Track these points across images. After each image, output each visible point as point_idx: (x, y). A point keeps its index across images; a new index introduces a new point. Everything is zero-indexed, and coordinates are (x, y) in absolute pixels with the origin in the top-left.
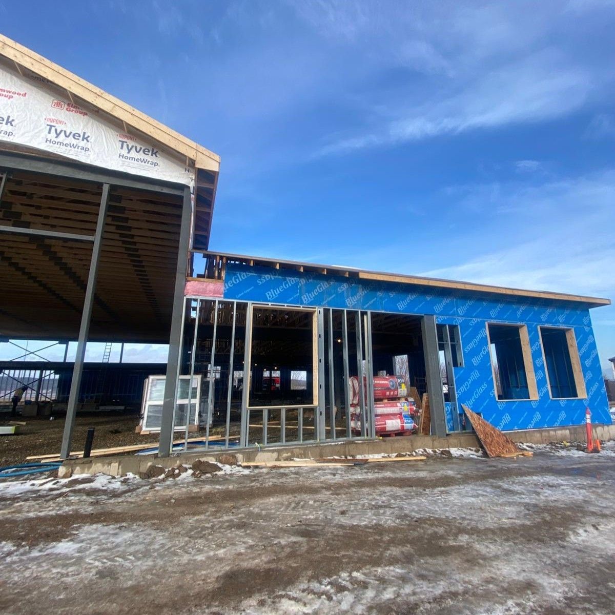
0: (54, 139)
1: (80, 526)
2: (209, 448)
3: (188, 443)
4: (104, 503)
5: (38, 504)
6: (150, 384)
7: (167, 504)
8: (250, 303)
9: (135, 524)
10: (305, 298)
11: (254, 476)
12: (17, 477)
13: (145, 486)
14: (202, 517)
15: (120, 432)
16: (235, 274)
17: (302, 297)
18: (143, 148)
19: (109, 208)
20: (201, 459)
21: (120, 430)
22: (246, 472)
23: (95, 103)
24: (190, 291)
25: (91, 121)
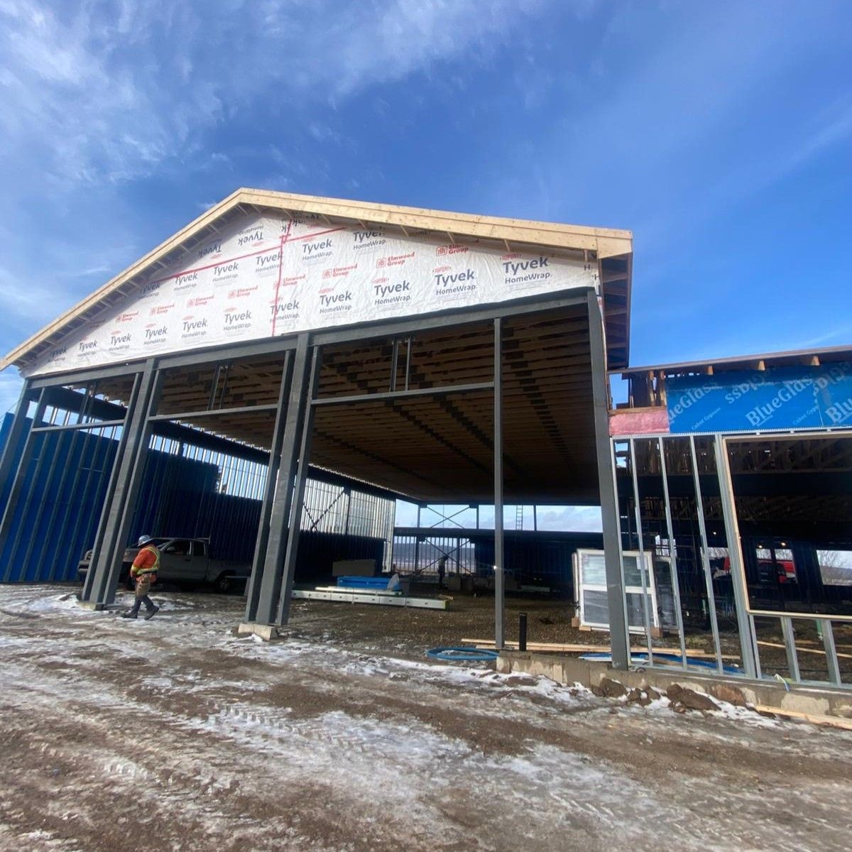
0: (443, 288)
1: (533, 742)
2: (689, 669)
3: (654, 654)
4: (555, 719)
5: (483, 700)
6: (580, 562)
7: (641, 743)
8: (718, 435)
9: (602, 761)
10: (832, 413)
11: (788, 734)
12: (458, 662)
13: (602, 706)
14: (705, 781)
15: (551, 623)
16: (684, 393)
17: (828, 412)
18: (530, 262)
19: (504, 345)
20: (679, 684)
21: (551, 619)
22: (768, 723)
23: (474, 234)
24: (616, 430)
25: (474, 254)
